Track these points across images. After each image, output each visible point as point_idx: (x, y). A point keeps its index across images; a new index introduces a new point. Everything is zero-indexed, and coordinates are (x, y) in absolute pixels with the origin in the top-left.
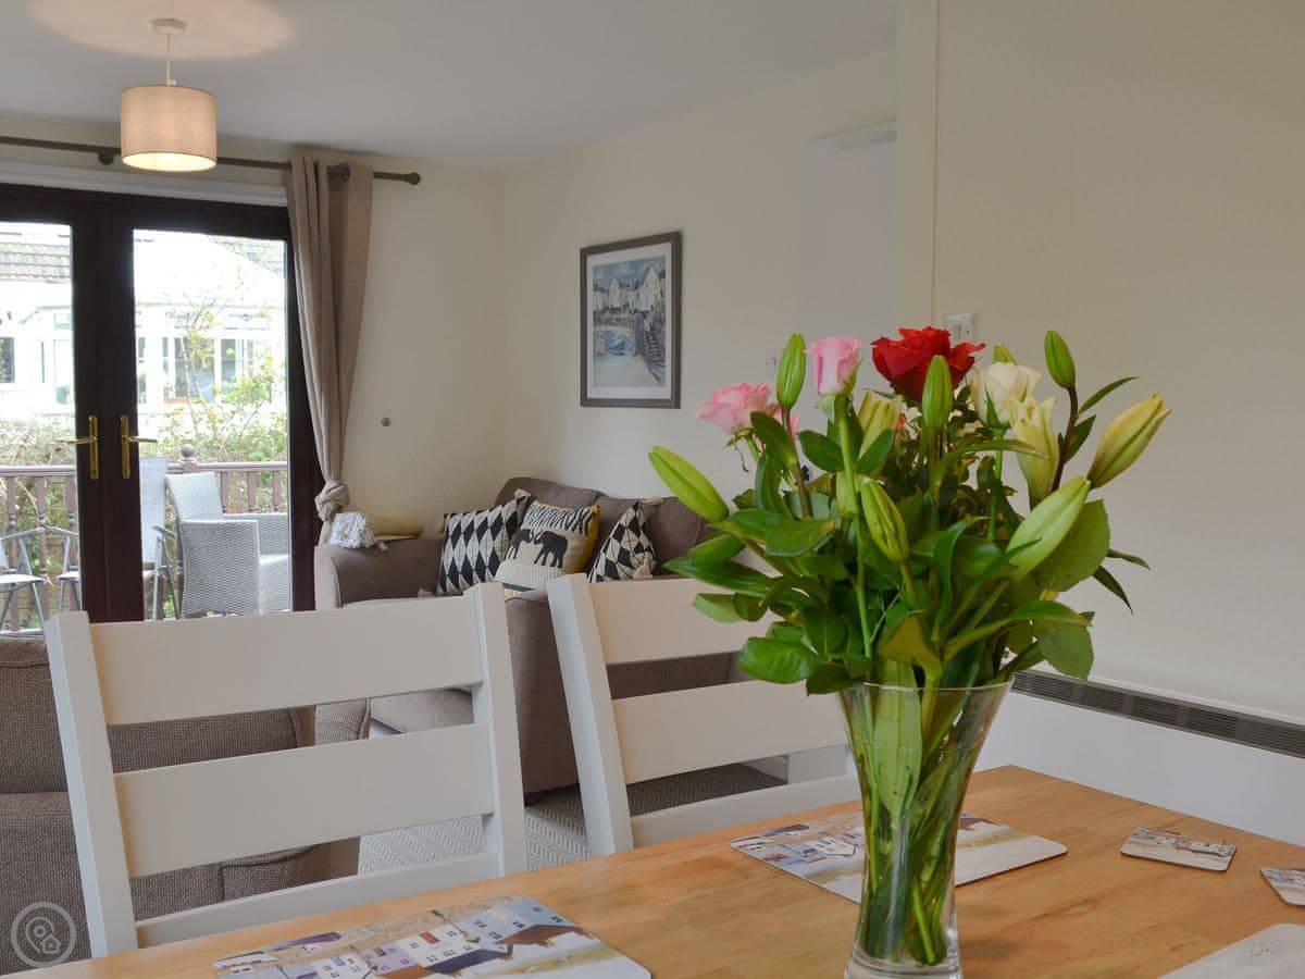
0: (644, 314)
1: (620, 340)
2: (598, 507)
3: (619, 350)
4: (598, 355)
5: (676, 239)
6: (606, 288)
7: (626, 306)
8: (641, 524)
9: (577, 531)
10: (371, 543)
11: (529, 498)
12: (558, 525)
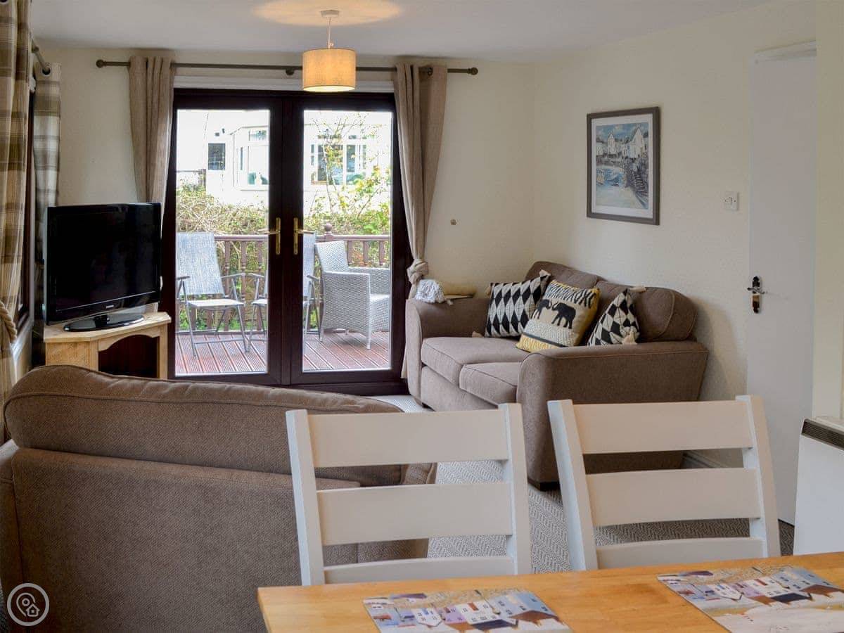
0: (633, 160)
1: (615, 176)
2: (598, 289)
3: (615, 182)
4: (600, 184)
5: (656, 112)
6: (605, 141)
7: (620, 154)
8: (628, 305)
9: (583, 304)
10: (442, 300)
11: (550, 277)
12: (570, 299)
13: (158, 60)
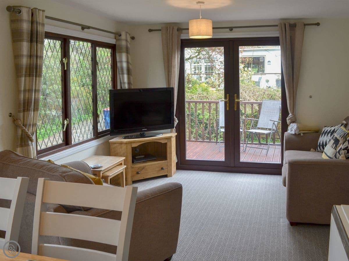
9: (343, 138)
10: (298, 133)
12: (339, 135)
13: (171, 28)
